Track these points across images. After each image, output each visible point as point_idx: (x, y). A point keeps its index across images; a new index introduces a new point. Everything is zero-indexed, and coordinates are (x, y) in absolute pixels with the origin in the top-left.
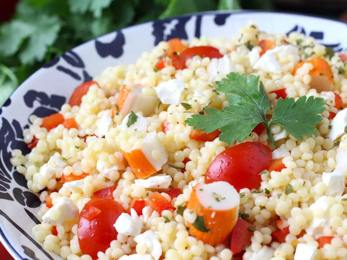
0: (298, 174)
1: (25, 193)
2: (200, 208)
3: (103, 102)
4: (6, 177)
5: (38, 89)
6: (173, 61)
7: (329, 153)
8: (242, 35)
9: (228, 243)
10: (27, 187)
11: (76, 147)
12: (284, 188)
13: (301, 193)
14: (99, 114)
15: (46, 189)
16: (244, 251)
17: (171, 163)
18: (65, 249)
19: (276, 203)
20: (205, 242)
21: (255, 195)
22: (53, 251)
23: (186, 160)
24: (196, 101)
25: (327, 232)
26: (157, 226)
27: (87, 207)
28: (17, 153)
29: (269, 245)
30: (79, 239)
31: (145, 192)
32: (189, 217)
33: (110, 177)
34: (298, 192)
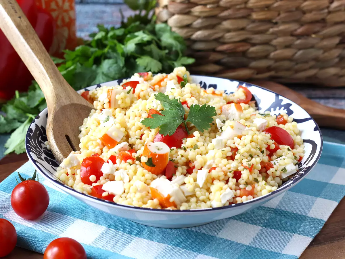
0: (201, 140)
2: (150, 153)
12: (193, 147)
13: (202, 149)
16: (172, 177)
19: (189, 154)
20: (153, 173)
21: (179, 150)
29: (185, 175)
32: (144, 159)
34: (201, 148)
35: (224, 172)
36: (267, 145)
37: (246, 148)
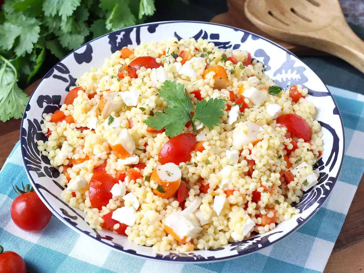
0: (212, 153)
1: (51, 168)
2: (160, 182)
3: (88, 103)
4: (38, 161)
5: (45, 94)
6: (129, 72)
7: (229, 134)
8: (169, 48)
10: (50, 164)
11: (77, 137)
12: (205, 161)
13: (215, 164)
14: (89, 113)
15: (62, 165)
16: (185, 201)
17: (138, 147)
18: (82, 205)
19: (201, 171)
20: (163, 198)
21: (188, 166)
22: (75, 207)
23: (146, 144)
24: (147, 105)
25: (231, 187)
26: (135, 189)
27: (93, 180)
28: (40, 142)
29: (198, 195)
30: (90, 200)
31: (124, 167)
32: (154, 185)
33: (102, 158)
34: (213, 163)
35: (242, 195)
36: (284, 145)
37: (264, 161)
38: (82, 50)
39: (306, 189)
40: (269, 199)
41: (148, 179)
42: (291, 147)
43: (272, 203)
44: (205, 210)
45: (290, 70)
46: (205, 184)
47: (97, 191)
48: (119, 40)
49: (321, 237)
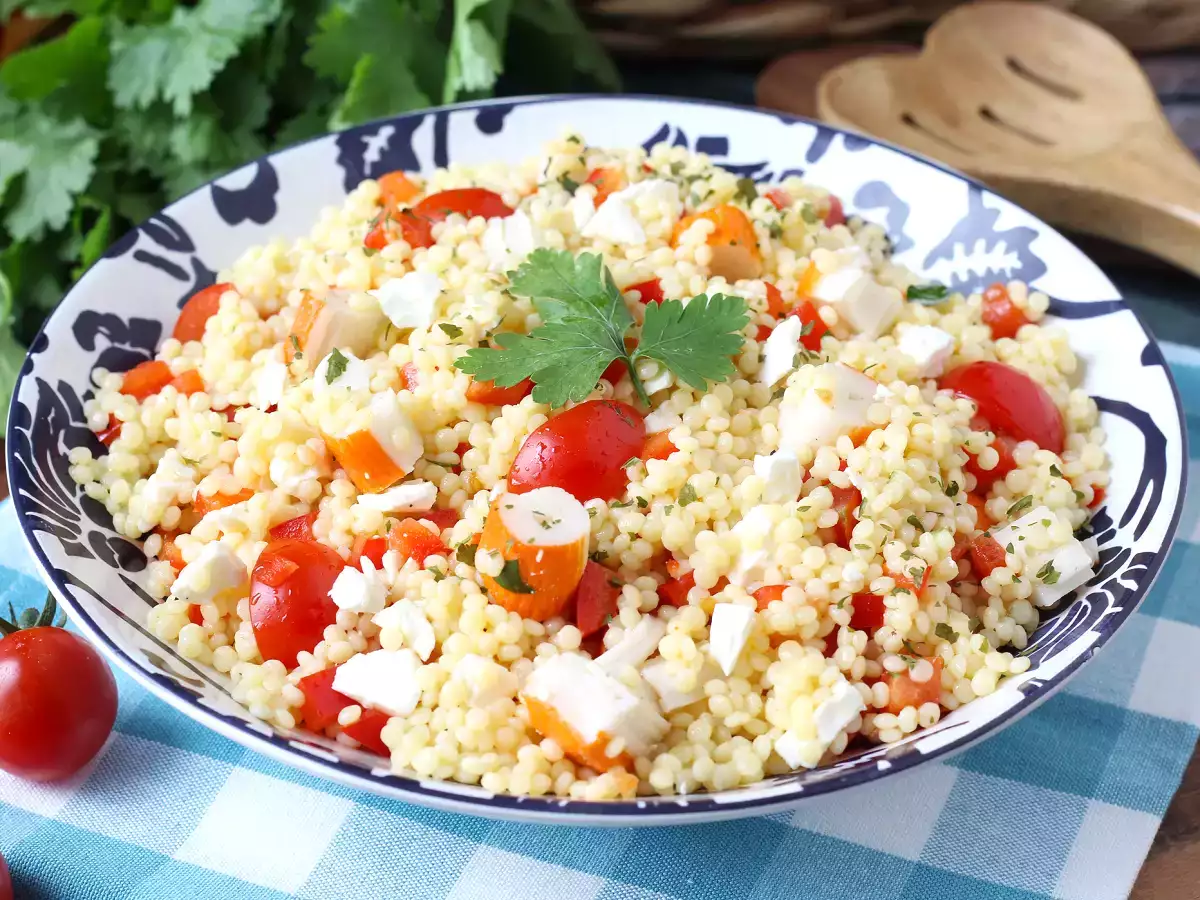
0: (702, 461)
1: (113, 541)
2: (510, 545)
3: (256, 331)
4: (68, 508)
5: (102, 309)
6: (405, 229)
7: (764, 414)
8: (550, 159)
9: (569, 613)
10: (112, 528)
11: (213, 433)
12: (677, 494)
13: (714, 502)
14: (255, 359)
15: (156, 529)
16: (605, 629)
17: (430, 456)
18: (223, 653)
19: (664, 526)
20: (525, 615)
21: (616, 512)
22: (197, 659)
23: (463, 448)
24: (470, 318)
25: (772, 578)
26: (418, 589)
27: (264, 561)
28: (80, 455)
29: (654, 613)
30: (254, 628)
31: (382, 521)
32: (489, 564)
33: (300, 495)
34: (706, 500)
35: (814, 603)
36: (967, 453)
37: (894, 492)
38: (240, 179)
39: (1049, 598)
40: (914, 621)
41: (467, 553)
42: (990, 460)
43: (926, 637)
44: (680, 656)
45: (981, 244)
46: (677, 573)
47: (280, 595)
48: (372, 155)
49: (1108, 798)
